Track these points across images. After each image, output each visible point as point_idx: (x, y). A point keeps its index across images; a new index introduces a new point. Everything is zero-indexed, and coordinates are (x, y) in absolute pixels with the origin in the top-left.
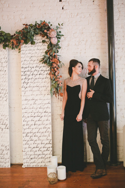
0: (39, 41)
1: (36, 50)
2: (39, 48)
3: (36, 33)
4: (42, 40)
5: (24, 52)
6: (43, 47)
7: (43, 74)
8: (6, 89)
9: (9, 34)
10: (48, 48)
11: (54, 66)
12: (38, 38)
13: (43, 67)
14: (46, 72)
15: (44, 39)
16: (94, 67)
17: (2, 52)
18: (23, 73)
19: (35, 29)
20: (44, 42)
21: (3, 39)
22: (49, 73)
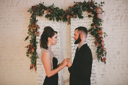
0: (85, 16)
1: (83, 23)
2: (86, 21)
3: (84, 9)
4: (88, 15)
5: (73, 24)
6: (88, 21)
7: (89, 42)
8: (59, 55)
9: (62, 10)
10: (93, 21)
11: (100, 37)
12: (85, 14)
13: (90, 36)
14: (92, 41)
15: (89, 14)
16: (79, 35)
17: (55, 24)
18: (73, 41)
19: (83, 7)
20: (89, 16)
21: (57, 14)
22: (94, 42)
